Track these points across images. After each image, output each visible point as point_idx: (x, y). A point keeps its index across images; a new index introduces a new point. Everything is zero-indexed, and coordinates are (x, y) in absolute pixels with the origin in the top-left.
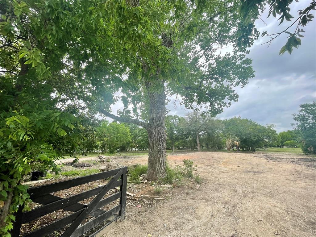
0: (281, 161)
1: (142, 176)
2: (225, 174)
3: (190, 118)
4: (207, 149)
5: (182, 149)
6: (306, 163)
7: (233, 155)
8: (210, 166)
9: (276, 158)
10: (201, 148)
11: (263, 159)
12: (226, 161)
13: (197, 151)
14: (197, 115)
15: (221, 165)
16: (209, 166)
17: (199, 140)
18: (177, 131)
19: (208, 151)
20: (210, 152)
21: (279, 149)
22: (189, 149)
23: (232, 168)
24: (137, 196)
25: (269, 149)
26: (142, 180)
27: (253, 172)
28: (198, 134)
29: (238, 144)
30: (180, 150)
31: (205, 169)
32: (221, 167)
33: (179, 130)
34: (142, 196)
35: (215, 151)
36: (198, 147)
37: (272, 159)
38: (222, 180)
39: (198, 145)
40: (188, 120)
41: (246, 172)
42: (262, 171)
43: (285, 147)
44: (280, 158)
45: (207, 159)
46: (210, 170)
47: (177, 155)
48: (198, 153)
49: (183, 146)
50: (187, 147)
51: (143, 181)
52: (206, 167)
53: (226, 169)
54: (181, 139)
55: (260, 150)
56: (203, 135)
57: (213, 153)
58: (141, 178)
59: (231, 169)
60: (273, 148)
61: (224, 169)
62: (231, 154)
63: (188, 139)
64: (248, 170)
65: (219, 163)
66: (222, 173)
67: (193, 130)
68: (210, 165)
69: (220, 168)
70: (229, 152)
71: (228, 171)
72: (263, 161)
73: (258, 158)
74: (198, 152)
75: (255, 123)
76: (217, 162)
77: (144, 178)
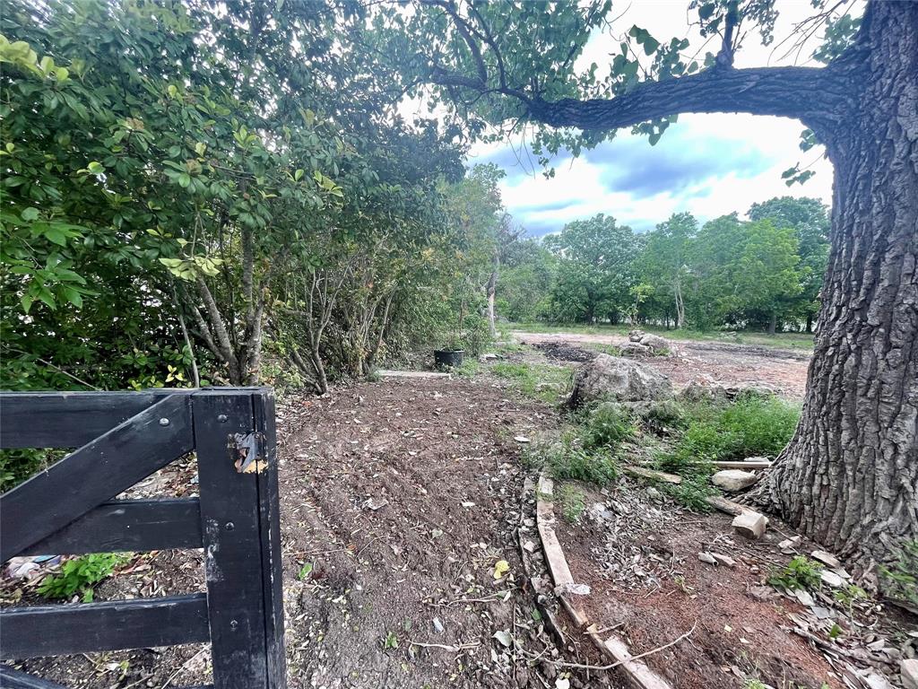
1: (747, 469)
24: (581, 617)
26: (729, 494)
34: (616, 647)
51: (730, 505)
58: (732, 476)
77: (748, 486)
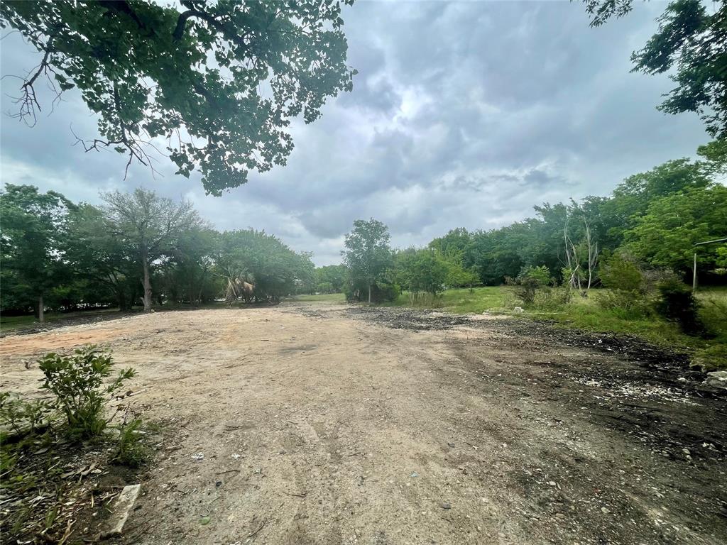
0: (327, 316)
2: (239, 373)
3: (123, 212)
4: (171, 303)
5: (82, 309)
6: (360, 316)
7: (239, 313)
8: (184, 351)
9: (318, 312)
10: (154, 303)
11: (300, 315)
12: (228, 330)
13: (140, 310)
14: (148, 206)
15: (218, 345)
16: (181, 351)
17: (151, 281)
18: (60, 249)
19: (175, 309)
20: (180, 312)
21: (310, 297)
22: (114, 307)
23: (250, 349)
25: (299, 297)
27: (301, 348)
28: (149, 263)
29: (251, 288)
30: (73, 314)
31: (169, 368)
32: (219, 348)
33: (72, 248)
35: (195, 307)
36: (146, 302)
37: (312, 314)
38: (236, 400)
39: (147, 293)
40: (116, 216)
41: (286, 351)
42: (314, 343)
43: (317, 293)
44: (324, 312)
45: (174, 332)
46: (186, 366)
47: (58, 329)
48: (143, 317)
49: (91, 299)
50: (107, 302)
52: (170, 360)
53: (236, 354)
54: (81, 276)
55: (286, 301)
56: (165, 266)
57: (191, 311)
59: (248, 352)
60: (302, 295)
61: (229, 354)
62: (237, 311)
63: (111, 276)
64: (288, 345)
65: (211, 338)
66: (229, 371)
67: (131, 252)
68: (183, 347)
69: (217, 352)
70: (229, 308)
71: (244, 361)
72: (301, 319)
73: (290, 314)
74: (146, 312)
75: (286, 246)
76: (204, 335)
